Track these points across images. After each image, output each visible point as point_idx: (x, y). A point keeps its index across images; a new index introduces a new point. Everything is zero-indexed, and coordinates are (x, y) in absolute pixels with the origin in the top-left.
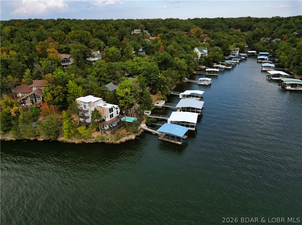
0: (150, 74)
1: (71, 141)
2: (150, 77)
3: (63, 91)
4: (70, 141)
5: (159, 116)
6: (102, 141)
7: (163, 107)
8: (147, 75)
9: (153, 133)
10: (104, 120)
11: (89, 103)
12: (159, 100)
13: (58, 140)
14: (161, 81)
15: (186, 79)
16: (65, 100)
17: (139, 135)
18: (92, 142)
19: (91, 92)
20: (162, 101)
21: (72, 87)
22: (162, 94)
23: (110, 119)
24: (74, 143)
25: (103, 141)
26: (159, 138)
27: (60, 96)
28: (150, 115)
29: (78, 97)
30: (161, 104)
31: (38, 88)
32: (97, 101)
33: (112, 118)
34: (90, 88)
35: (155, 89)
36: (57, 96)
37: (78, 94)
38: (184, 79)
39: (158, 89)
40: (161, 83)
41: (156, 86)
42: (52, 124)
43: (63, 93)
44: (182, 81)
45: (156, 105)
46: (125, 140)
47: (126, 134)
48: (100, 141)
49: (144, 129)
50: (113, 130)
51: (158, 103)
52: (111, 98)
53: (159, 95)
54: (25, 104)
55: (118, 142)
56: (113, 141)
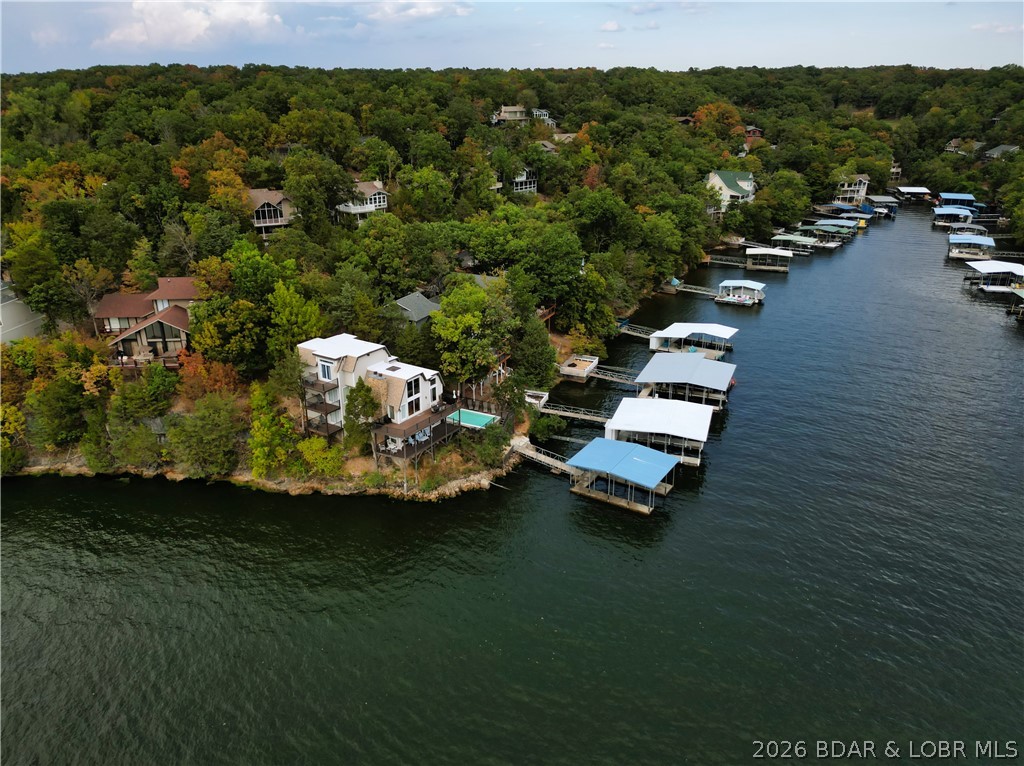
0: (549, 263)
1: (275, 486)
2: (550, 276)
3: (254, 315)
4: (271, 485)
5: (575, 411)
6: (378, 490)
7: (590, 379)
8: (541, 268)
9: (553, 471)
10: (388, 420)
11: (339, 359)
12: (577, 353)
13: (233, 481)
14: (586, 290)
15: (676, 282)
16: (261, 345)
17: (505, 474)
18: (346, 493)
19: (348, 321)
20: (587, 357)
21: (285, 305)
22: (590, 333)
23: (408, 417)
24: (286, 494)
25: (383, 490)
26: (573, 489)
27: (246, 333)
28: (545, 407)
29: (304, 337)
30: (585, 367)
31: (173, 304)
32: (368, 354)
33: (416, 414)
34: (345, 310)
35: (566, 315)
36: (235, 333)
37: (305, 327)
38: (668, 283)
39: (577, 316)
40: (588, 294)
41: (570, 307)
42: (218, 425)
43: (257, 324)
44: (662, 289)
45: (566, 370)
46: (457, 490)
47: (461, 468)
48: (372, 491)
49: (522, 456)
50: (416, 453)
51: (573, 365)
52: (415, 344)
53: (577, 337)
54: (130, 355)
55: (433, 496)
56: (415, 491)
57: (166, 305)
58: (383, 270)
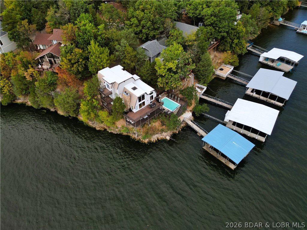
0: (220, 21)
1: (91, 125)
2: (219, 28)
3: (82, 55)
6: (127, 134)
7: (227, 78)
8: (216, 24)
9: (198, 134)
10: (130, 110)
11: (112, 83)
12: (225, 64)
13: (79, 119)
14: (235, 34)
15: (281, 19)
16: (86, 68)
17: (177, 133)
18: (116, 133)
20: (229, 66)
21: (94, 53)
22: (233, 52)
23: (138, 109)
24: (95, 129)
25: (129, 134)
26: (204, 147)
27: (80, 63)
28: (203, 95)
29: (101, 68)
30: (226, 72)
31: (58, 42)
32: (124, 81)
33: (143, 107)
34: (121, 52)
35: (224, 44)
36: (75, 63)
38: (277, 20)
39: (229, 45)
40: (236, 35)
41: (226, 41)
43: (83, 60)
44: (273, 22)
45: (218, 72)
46: (156, 139)
47: (160, 128)
48: (125, 134)
49: (187, 124)
50: (141, 122)
51: (222, 69)
53: (227, 55)
55: (146, 141)
56: (140, 137)
57: (56, 42)
58: (143, 27)
